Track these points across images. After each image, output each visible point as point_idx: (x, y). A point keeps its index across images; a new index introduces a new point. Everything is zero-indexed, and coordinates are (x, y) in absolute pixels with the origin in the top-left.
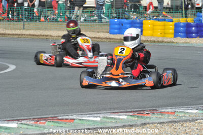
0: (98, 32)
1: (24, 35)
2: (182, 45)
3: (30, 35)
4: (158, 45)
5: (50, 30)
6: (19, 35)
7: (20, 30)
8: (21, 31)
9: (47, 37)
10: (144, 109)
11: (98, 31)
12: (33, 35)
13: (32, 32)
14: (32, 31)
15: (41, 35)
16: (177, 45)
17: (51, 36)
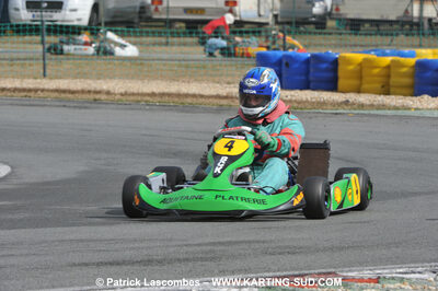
0: (229, 83)
1: (43, 90)
2: (428, 114)
3: (56, 91)
4: (370, 115)
5: (111, 78)
6: (30, 90)
7: (36, 78)
8: (39, 81)
9: (97, 96)
10: (306, 272)
11: (229, 79)
12: (64, 91)
13: (63, 84)
14: (66, 81)
15: (83, 92)
16: (417, 113)
17: (108, 93)
